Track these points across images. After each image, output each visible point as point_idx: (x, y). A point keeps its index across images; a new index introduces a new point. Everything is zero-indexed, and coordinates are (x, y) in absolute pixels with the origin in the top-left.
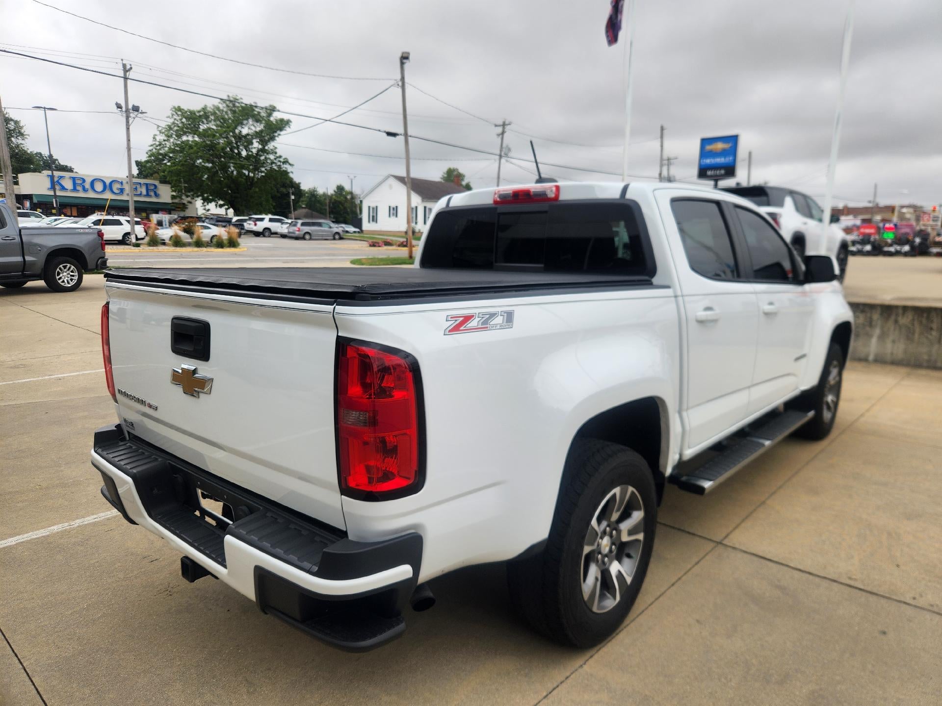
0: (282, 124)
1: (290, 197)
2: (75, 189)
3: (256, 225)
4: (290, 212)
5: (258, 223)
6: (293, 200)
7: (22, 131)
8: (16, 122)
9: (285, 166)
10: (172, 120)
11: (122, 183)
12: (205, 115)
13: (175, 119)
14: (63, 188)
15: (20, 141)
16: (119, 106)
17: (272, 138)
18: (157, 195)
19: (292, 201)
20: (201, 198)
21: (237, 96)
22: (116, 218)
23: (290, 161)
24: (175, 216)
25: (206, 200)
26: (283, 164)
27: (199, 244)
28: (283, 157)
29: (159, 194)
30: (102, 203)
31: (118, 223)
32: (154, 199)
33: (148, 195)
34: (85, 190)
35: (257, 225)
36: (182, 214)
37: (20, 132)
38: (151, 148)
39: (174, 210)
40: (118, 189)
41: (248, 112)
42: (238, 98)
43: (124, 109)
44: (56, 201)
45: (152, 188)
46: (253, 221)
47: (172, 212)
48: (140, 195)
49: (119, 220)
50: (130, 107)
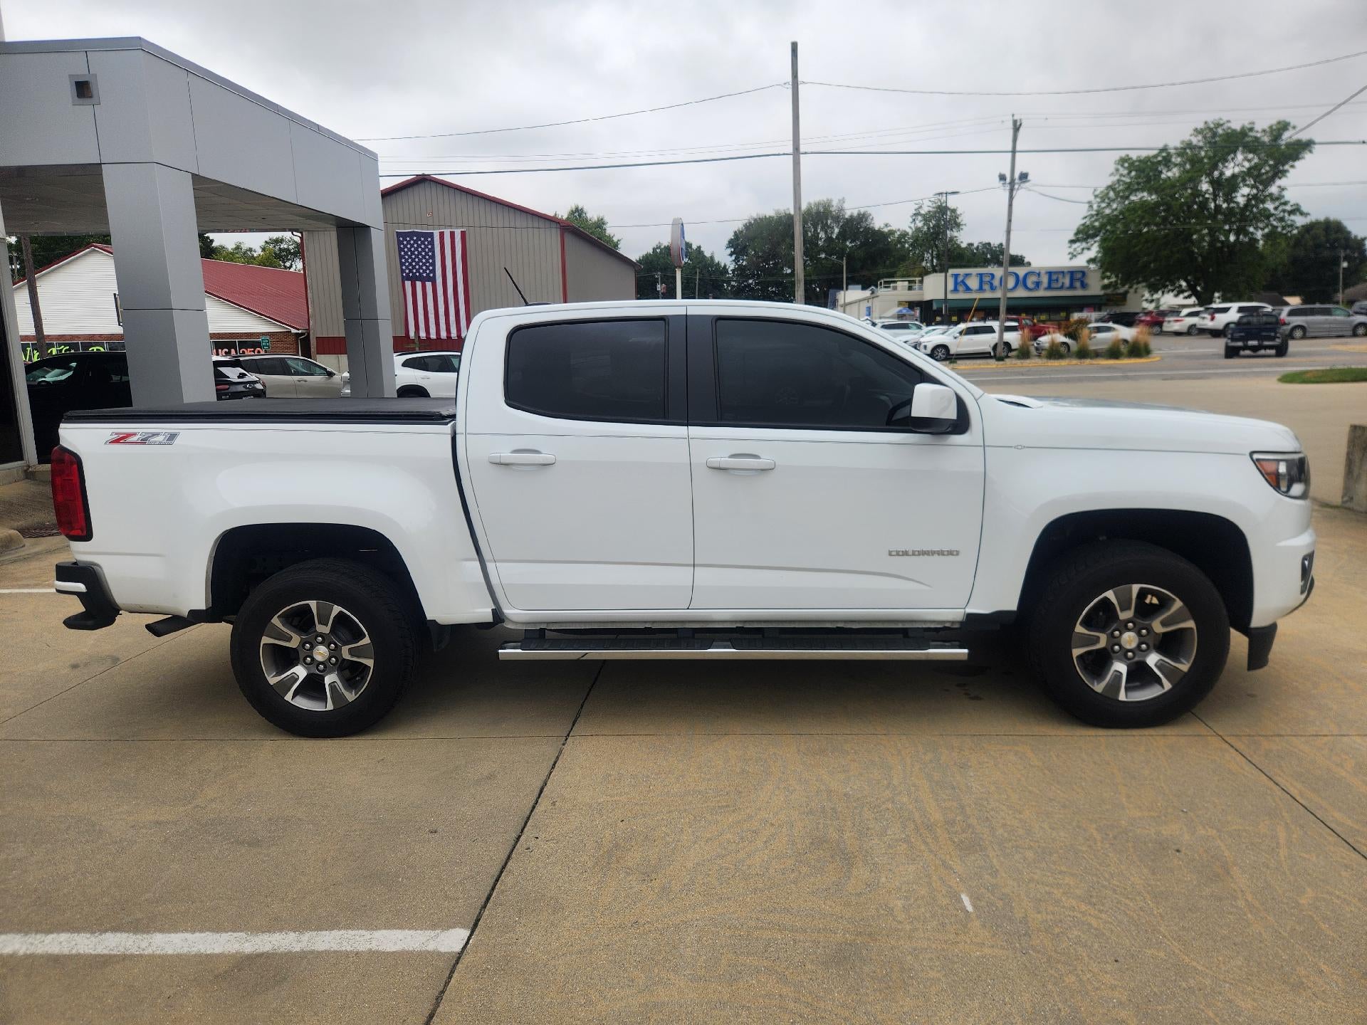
0: (1300, 149)
1: (1339, 265)
2: (981, 289)
3: (1213, 319)
4: (1337, 291)
5: (1217, 316)
6: (1344, 268)
7: (958, 221)
8: (954, 211)
9: (1293, 217)
10: (1117, 177)
11: (1039, 274)
12: (1165, 158)
13: (1121, 175)
14: (968, 289)
15: (955, 234)
16: (1002, 178)
17: (1278, 173)
18: (1084, 286)
19: (1341, 271)
20: (1144, 284)
21: (1221, 119)
22: (989, 323)
23: (1304, 209)
24: (1103, 314)
25: (1154, 288)
26: (1289, 215)
27: (1083, 354)
28: (1292, 203)
29: (1087, 284)
30: (994, 304)
31: (990, 330)
32: (1080, 292)
33: (1072, 287)
34: (993, 288)
35: (1215, 320)
36: (1118, 310)
37: (956, 223)
38: (1085, 221)
39: (1106, 305)
40: (1033, 283)
41: (1234, 141)
42: (1221, 122)
43: (1008, 180)
44: (946, 306)
45: (1079, 276)
46: (1209, 314)
47: (1103, 308)
48: (1062, 288)
49: (991, 327)
50: (1017, 175)
